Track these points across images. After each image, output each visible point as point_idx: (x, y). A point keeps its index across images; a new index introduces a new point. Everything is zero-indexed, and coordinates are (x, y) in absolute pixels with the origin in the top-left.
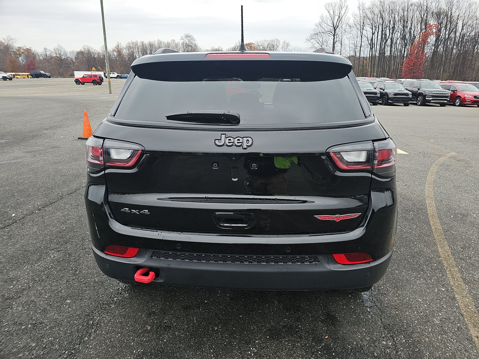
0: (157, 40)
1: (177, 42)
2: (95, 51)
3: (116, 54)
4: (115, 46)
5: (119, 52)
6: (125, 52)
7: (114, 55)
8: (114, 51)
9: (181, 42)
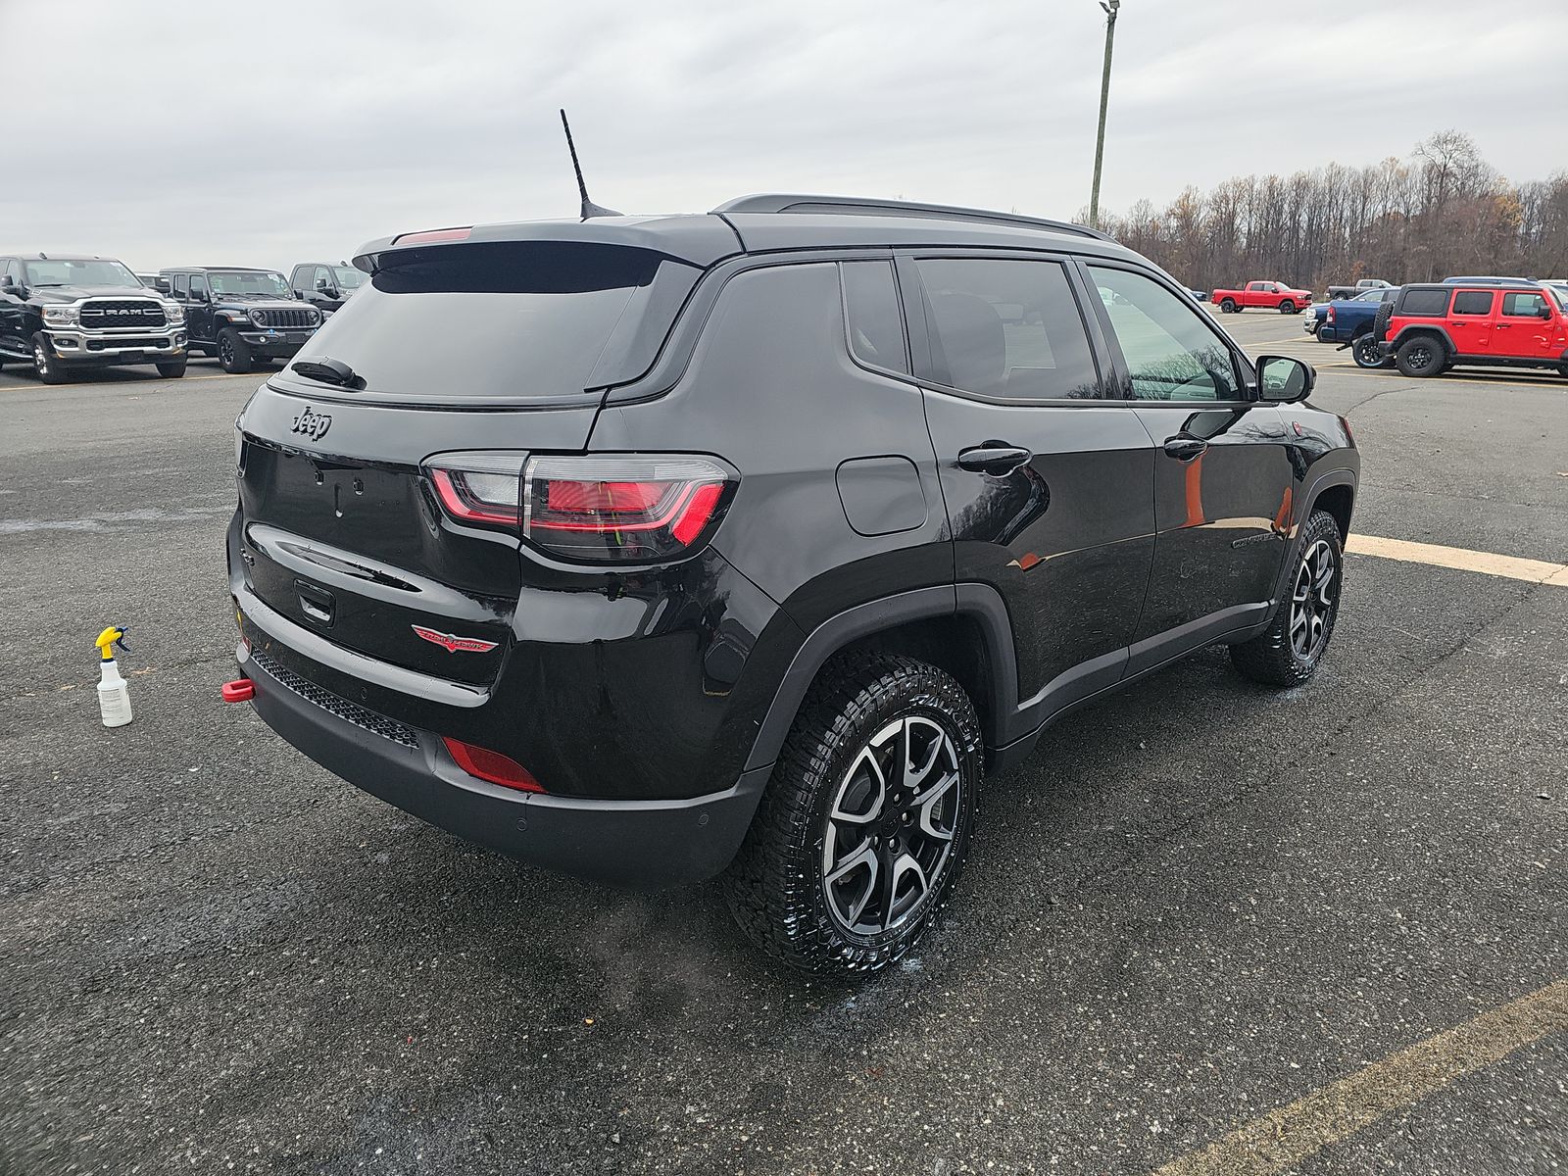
0: (1328, 164)
1: (1405, 162)
2: (1113, 221)
3: (1174, 223)
4: (1176, 198)
5: (1186, 217)
6: (1205, 216)
7: (1169, 228)
8: (1171, 214)
9: (1420, 163)
